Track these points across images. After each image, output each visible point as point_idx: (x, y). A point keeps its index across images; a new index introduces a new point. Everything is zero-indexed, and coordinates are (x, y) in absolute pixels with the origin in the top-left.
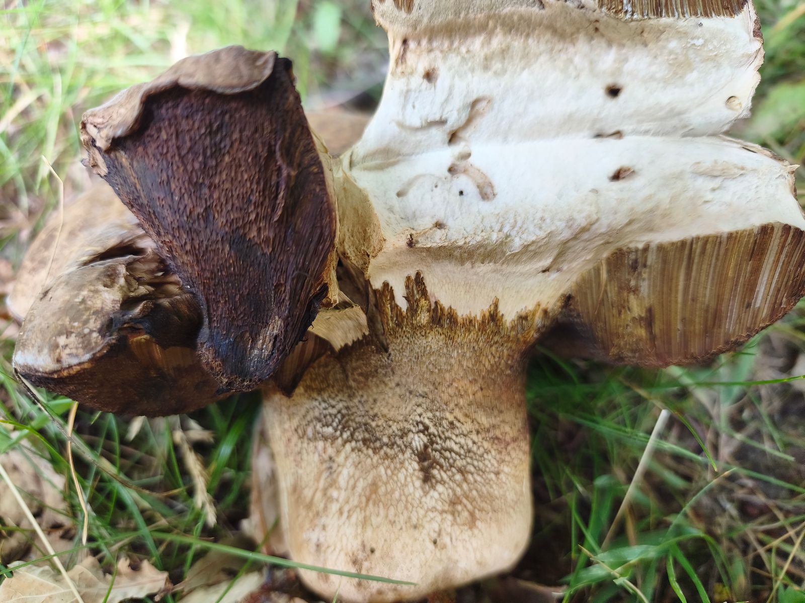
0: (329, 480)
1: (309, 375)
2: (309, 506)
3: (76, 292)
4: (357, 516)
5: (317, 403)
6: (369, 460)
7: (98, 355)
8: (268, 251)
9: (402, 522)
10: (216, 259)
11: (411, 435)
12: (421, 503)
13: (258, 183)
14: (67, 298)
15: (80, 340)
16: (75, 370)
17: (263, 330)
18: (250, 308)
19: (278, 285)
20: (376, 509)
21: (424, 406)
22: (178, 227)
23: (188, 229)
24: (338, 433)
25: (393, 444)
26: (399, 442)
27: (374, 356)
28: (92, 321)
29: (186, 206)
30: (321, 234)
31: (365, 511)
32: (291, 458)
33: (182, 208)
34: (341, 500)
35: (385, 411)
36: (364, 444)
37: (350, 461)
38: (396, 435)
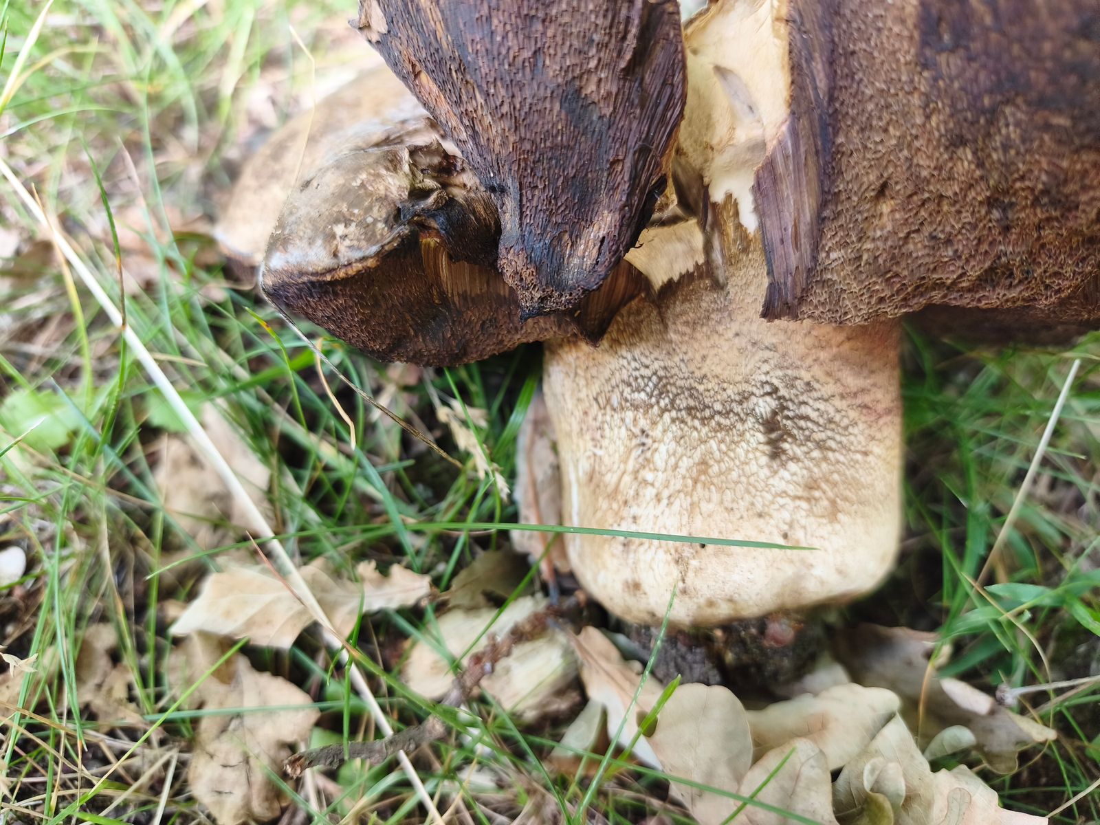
0: (641, 460)
1: (615, 327)
2: (614, 494)
3: (352, 176)
4: (681, 502)
5: (625, 362)
6: (695, 434)
7: (387, 248)
8: (607, 111)
9: (742, 509)
10: (540, 123)
11: (754, 399)
12: (767, 485)
13: (605, 16)
14: (341, 181)
15: (363, 230)
16: (355, 269)
17: (586, 231)
18: (574, 198)
19: (616, 161)
20: (707, 492)
21: (772, 362)
22: (495, 79)
23: (509, 82)
24: (653, 400)
25: (728, 413)
26: (737, 408)
27: (707, 295)
28: (375, 209)
29: (509, 49)
30: (672, 96)
31: (691, 496)
32: (588, 437)
33: (504, 51)
34: (657, 484)
35: (718, 370)
36: (689, 414)
37: (670, 435)
38: (732, 401)
